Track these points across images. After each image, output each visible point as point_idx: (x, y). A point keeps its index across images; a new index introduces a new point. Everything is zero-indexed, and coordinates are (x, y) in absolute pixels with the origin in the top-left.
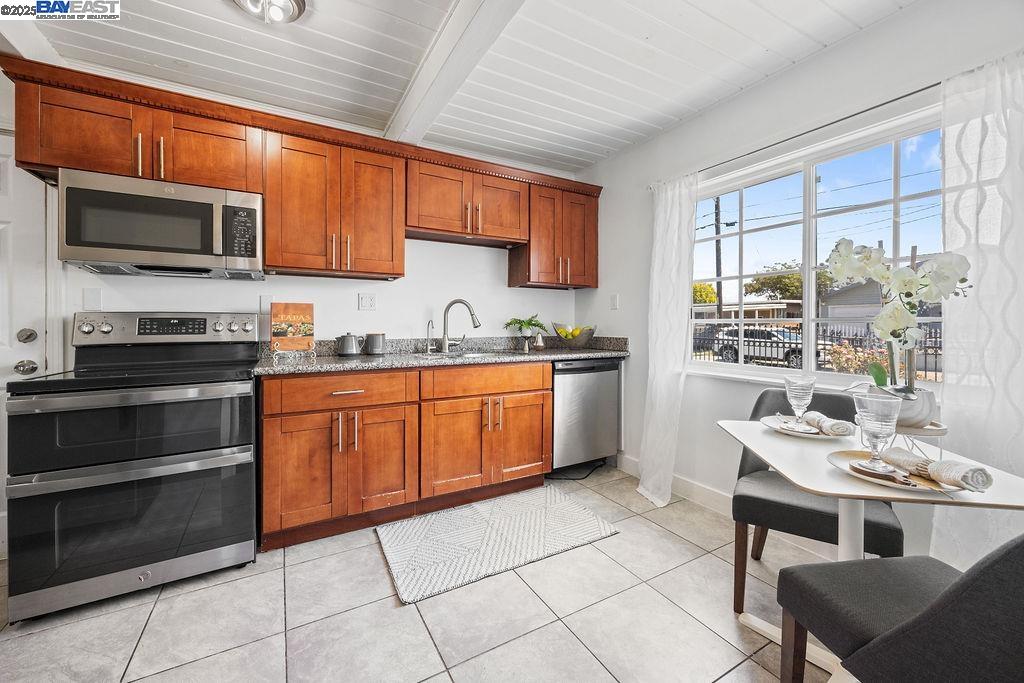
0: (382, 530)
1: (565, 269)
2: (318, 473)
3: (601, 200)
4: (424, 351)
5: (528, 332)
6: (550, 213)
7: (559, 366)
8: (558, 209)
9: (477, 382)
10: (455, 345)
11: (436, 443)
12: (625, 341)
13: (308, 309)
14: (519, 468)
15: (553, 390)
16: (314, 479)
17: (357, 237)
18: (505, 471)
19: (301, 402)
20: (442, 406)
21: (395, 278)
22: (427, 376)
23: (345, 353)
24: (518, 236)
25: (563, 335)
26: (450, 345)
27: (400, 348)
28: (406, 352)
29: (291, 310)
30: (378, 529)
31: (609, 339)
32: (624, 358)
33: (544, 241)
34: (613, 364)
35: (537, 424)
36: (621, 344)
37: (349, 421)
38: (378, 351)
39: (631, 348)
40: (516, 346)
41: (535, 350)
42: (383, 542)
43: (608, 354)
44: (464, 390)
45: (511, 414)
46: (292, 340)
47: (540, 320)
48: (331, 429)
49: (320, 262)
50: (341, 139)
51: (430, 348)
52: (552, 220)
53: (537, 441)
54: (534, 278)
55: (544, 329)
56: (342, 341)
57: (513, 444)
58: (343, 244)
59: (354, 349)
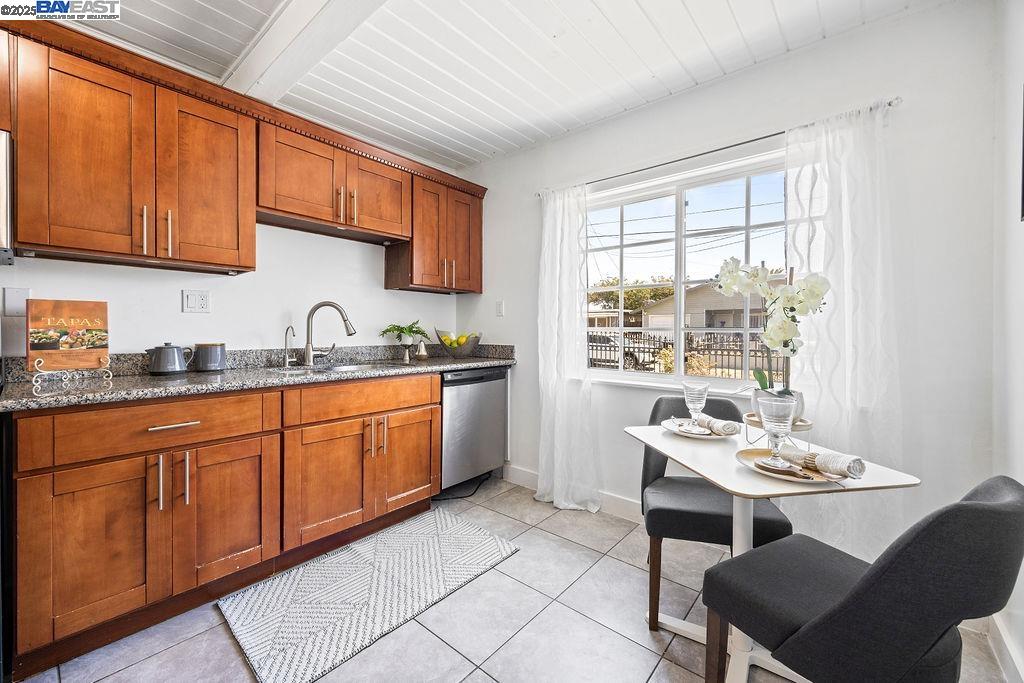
0: (227, 605)
1: (450, 272)
2: (122, 546)
3: (486, 202)
4: (280, 365)
5: (408, 340)
6: (434, 210)
7: (449, 377)
8: (443, 206)
9: (354, 401)
10: (321, 356)
11: (305, 479)
12: (511, 349)
13: (99, 309)
14: (405, 494)
15: (441, 403)
16: (116, 555)
17: (181, 214)
18: (389, 500)
19: (90, 446)
20: (314, 433)
21: (239, 272)
22: (292, 397)
23: (162, 370)
24: (399, 231)
25: (447, 343)
26: (315, 357)
27: (246, 362)
28: (255, 367)
29: (66, 312)
30: (221, 603)
31: (494, 347)
32: (510, 366)
33: (428, 240)
34: (500, 373)
35: (425, 442)
36: (507, 352)
37: (176, 466)
38: (213, 366)
39: (516, 356)
40: (394, 356)
41: (417, 360)
42: (231, 621)
43: (496, 363)
44: (341, 411)
45: (396, 435)
46: (67, 355)
47: (422, 326)
48: (144, 481)
49: (121, 243)
50: (156, 74)
51: (288, 360)
52: (436, 218)
53: (425, 462)
54: (417, 280)
55: (426, 337)
56: (157, 354)
57: (398, 469)
58: (160, 224)
59: (177, 365)
